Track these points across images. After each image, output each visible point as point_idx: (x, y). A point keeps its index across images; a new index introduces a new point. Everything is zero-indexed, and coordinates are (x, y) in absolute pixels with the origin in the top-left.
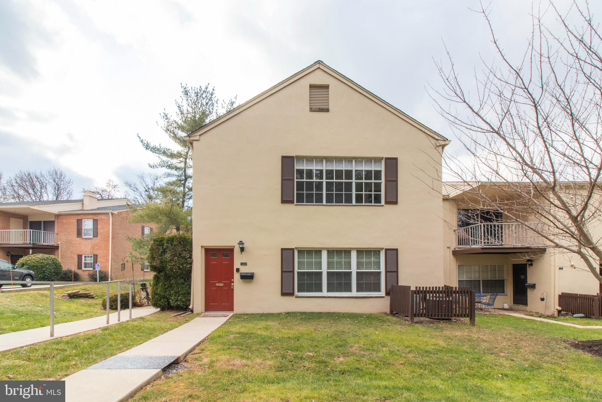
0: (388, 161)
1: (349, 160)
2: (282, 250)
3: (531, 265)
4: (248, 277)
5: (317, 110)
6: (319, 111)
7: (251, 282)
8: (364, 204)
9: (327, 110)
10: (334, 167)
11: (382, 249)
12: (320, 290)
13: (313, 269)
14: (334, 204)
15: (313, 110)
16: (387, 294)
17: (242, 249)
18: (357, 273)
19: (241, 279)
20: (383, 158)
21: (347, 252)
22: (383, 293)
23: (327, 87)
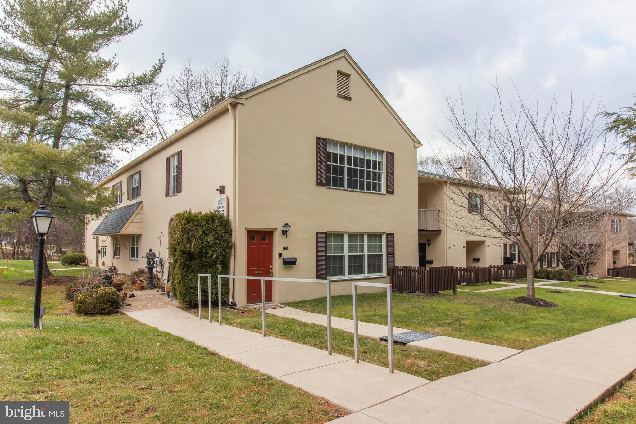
0: (388, 154)
1: (362, 149)
2: (318, 233)
3: (429, 244)
4: (289, 263)
5: (343, 97)
6: (344, 98)
7: (291, 268)
8: (371, 191)
9: (349, 99)
10: (353, 154)
11: (384, 233)
12: (342, 273)
13: (337, 253)
14: (352, 190)
15: (340, 96)
16: (388, 274)
17: (285, 233)
18: (368, 255)
19: (284, 264)
20: (384, 152)
21: (361, 235)
22: (384, 274)
23: (348, 76)
